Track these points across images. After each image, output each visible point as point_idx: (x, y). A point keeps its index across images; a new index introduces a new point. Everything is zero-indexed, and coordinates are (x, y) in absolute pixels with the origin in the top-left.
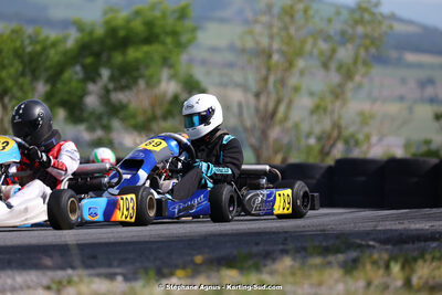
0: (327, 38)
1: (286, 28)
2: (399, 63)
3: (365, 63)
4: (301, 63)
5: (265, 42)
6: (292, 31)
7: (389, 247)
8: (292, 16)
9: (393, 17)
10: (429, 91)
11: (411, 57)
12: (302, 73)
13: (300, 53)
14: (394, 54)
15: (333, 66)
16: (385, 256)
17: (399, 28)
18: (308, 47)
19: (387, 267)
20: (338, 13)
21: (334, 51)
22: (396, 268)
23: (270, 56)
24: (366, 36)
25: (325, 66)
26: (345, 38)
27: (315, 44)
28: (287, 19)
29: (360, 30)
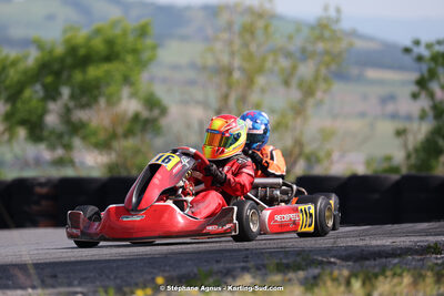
0: (288, 55)
1: (246, 45)
2: (360, 79)
3: (326, 80)
4: (261, 81)
5: (225, 59)
6: (253, 47)
7: (350, 263)
8: (252, 33)
9: (354, 34)
10: (390, 108)
11: (372, 74)
12: (263, 91)
13: (260, 70)
14: (355, 71)
15: (294, 82)
16: (346, 273)
17: (359, 44)
18: (269, 64)
19: (348, 283)
20: (298, 30)
21: (294, 68)
22: (357, 285)
23: (230, 73)
24: (327, 52)
25: (286, 83)
26: (305, 55)
27: (275, 62)
28: (248, 36)
29: (321, 46)
